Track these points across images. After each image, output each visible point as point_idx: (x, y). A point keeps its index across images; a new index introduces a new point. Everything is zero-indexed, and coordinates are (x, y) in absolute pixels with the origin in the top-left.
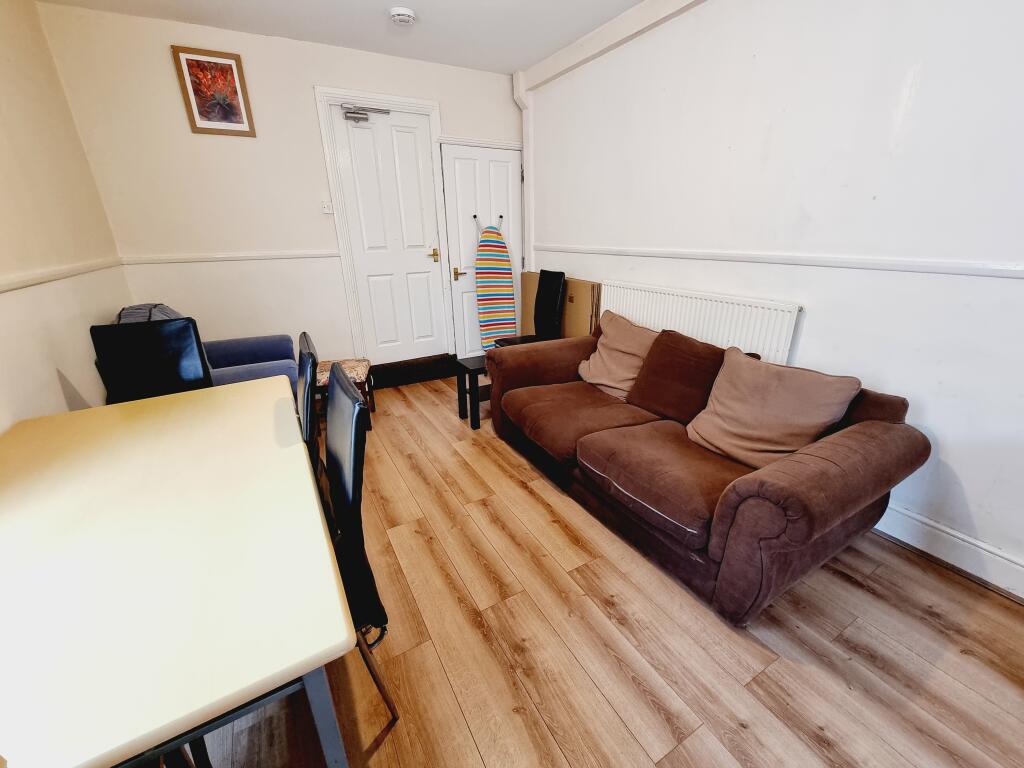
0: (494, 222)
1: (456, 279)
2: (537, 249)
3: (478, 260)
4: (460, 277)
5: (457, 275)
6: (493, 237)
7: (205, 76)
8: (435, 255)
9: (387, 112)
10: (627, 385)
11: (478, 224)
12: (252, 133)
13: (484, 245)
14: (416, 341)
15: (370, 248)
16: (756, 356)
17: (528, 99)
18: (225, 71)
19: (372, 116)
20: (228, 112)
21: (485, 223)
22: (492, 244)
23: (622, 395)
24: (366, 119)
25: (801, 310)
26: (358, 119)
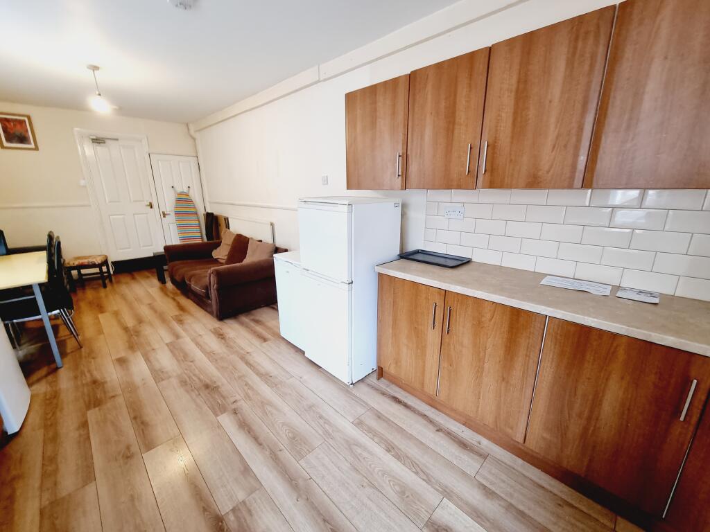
0: (185, 190)
1: (164, 217)
2: (210, 202)
3: (175, 207)
4: (166, 216)
5: (164, 215)
6: (184, 197)
7: (10, 124)
8: (151, 206)
9: (117, 140)
10: (226, 257)
11: (175, 191)
12: (36, 148)
13: (178, 200)
14: (142, 248)
15: (110, 202)
16: (261, 241)
17: (196, 135)
18: (22, 122)
19: (107, 141)
20: (23, 139)
21: (179, 190)
22: (184, 200)
23: (223, 261)
24: (104, 143)
25: (272, 224)
26: (99, 143)
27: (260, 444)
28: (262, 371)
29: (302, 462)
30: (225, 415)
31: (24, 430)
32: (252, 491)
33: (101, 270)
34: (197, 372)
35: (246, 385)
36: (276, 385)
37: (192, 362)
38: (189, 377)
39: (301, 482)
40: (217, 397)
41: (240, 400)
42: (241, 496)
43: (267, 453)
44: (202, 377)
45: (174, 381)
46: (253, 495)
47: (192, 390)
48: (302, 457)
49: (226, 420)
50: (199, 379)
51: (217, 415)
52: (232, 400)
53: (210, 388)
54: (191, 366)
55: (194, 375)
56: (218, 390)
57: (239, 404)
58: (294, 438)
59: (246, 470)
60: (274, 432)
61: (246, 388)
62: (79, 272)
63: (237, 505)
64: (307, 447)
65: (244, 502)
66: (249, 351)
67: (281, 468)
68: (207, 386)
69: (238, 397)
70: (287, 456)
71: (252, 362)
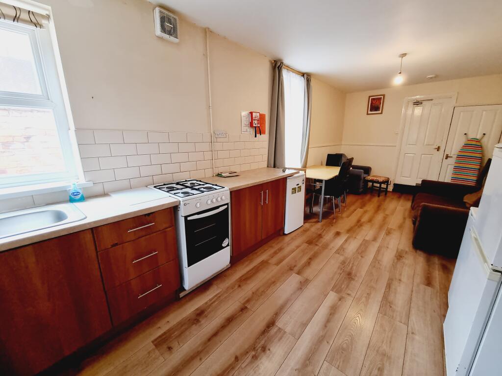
1: (446, 158)
3: (460, 152)
4: (448, 158)
5: (447, 157)
7: (375, 101)
8: (438, 149)
9: (432, 100)
11: (467, 138)
13: (466, 146)
18: (380, 99)
19: (424, 102)
20: (377, 109)
21: (472, 136)
22: (472, 146)
24: (422, 104)
26: (418, 104)
27: (326, 326)
28: (391, 298)
29: (326, 364)
30: (335, 294)
31: (289, 235)
32: (293, 334)
33: (380, 186)
34: (356, 264)
35: (368, 294)
36: (385, 315)
37: (362, 257)
38: (349, 263)
39: (310, 368)
40: (345, 282)
41: (352, 297)
42: (288, 329)
43: (321, 334)
44: (354, 268)
45: (342, 258)
46: (291, 337)
47: (341, 269)
48: (331, 363)
49: (332, 297)
50: (352, 267)
51: (332, 290)
52: (349, 292)
53: (350, 276)
54: (358, 258)
55: (353, 264)
56: (351, 280)
57: (349, 297)
58: (343, 349)
59: (304, 325)
60: (340, 332)
61: (365, 295)
62: (373, 184)
63: (282, 330)
64: (341, 363)
65: (285, 332)
66: (402, 280)
67: (315, 348)
68: (349, 274)
69: (353, 295)
70: (325, 349)
71: (393, 287)
